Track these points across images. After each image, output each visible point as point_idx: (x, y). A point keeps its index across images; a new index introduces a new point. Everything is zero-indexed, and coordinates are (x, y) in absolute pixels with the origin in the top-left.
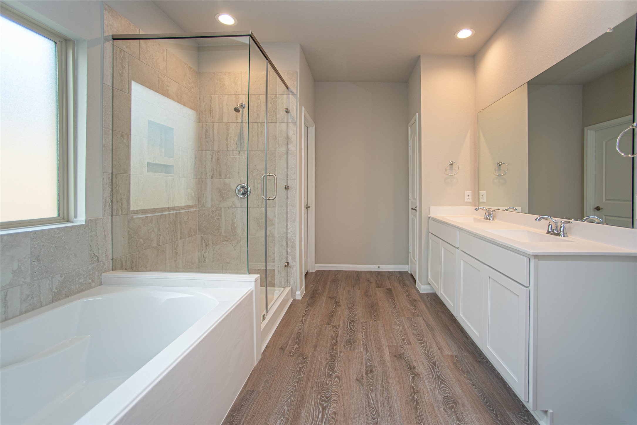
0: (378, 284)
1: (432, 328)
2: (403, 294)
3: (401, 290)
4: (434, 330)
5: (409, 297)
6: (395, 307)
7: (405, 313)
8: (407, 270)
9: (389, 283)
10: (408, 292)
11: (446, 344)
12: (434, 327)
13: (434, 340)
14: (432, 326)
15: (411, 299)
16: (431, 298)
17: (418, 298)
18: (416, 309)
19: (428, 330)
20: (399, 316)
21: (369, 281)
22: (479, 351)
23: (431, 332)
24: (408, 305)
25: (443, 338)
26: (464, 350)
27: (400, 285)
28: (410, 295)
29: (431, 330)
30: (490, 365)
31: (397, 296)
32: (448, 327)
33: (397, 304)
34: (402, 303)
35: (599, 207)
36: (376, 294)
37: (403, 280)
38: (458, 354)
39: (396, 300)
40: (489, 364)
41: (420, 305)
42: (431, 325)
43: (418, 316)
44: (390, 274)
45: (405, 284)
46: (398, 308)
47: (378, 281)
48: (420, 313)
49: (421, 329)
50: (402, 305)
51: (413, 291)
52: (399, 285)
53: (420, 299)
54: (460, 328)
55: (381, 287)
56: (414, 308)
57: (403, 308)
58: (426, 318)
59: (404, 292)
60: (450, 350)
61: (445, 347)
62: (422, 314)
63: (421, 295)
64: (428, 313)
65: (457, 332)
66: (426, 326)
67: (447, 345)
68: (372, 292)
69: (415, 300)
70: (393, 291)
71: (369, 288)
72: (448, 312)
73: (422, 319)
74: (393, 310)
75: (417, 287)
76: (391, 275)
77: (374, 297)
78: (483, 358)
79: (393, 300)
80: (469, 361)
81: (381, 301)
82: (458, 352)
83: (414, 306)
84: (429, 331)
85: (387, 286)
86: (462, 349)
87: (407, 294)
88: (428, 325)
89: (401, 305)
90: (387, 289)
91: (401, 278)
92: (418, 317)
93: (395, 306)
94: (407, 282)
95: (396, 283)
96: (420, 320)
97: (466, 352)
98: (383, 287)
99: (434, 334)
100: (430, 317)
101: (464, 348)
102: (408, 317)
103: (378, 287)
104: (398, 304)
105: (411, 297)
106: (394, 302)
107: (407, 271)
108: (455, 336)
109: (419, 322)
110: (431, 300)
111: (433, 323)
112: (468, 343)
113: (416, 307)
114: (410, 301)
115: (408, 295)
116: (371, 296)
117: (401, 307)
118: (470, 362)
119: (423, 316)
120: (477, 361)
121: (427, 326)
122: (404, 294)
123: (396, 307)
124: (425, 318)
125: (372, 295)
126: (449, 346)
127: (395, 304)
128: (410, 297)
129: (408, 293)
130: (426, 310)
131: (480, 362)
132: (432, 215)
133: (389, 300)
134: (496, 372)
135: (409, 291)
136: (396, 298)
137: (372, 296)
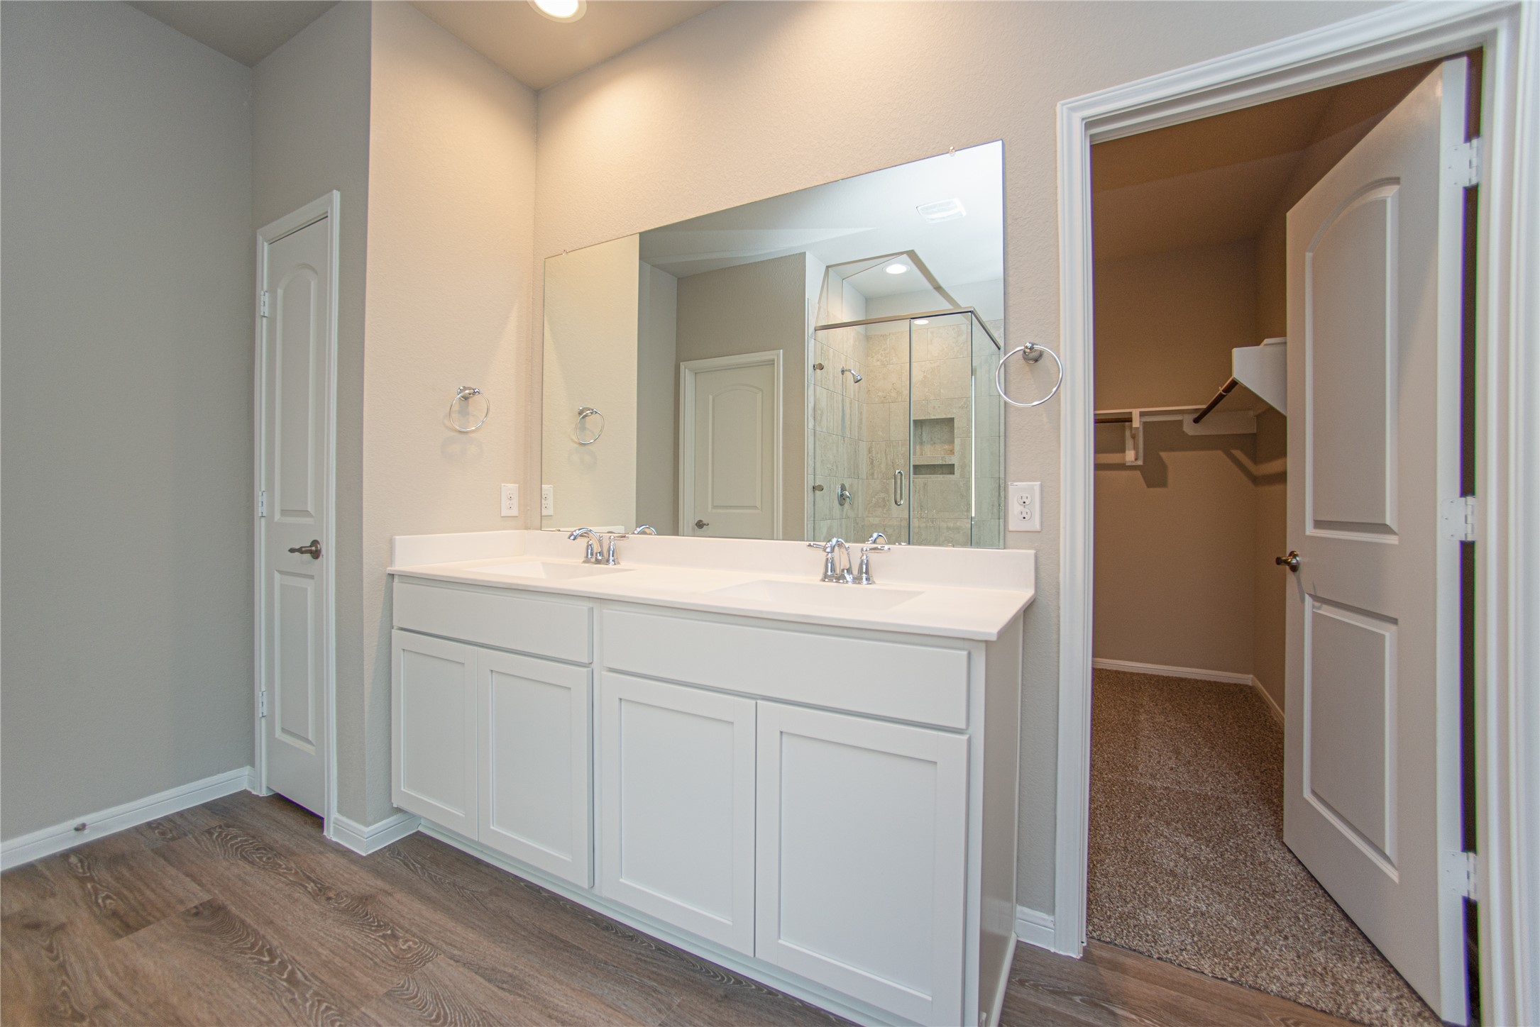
0: (115, 914)
1: (511, 975)
2: (289, 896)
3: (272, 882)
4: (527, 979)
5: (329, 899)
6: (292, 980)
7: (365, 980)
8: (245, 786)
9: (188, 879)
10: (309, 878)
11: (603, 1006)
12: (516, 968)
13: (556, 1018)
14: (506, 969)
15: (345, 902)
16: (419, 858)
17: (367, 882)
18: (394, 936)
19: (507, 994)
20: (342, 1013)
21: (36, 926)
22: (694, 962)
23: (520, 996)
24: (351, 934)
25: (574, 990)
26: (662, 991)
27: (252, 863)
28: (329, 888)
29: (515, 984)
30: (754, 987)
31: (270, 923)
32: (556, 937)
33: (293, 961)
34: (315, 944)
35: (701, 521)
36: (133, 974)
37: (253, 837)
38: (663, 1017)
39: (275, 943)
40: (749, 986)
41: (400, 907)
42: (502, 968)
43: (425, 960)
44: (163, 834)
45: (272, 849)
46: (313, 975)
47: (108, 897)
48: (423, 940)
49: (481, 1011)
50: (324, 952)
51: (329, 862)
52: (248, 867)
53: (380, 883)
54: (589, 920)
55: (149, 923)
56: (384, 937)
57: (337, 960)
58: (461, 949)
59: (293, 884)
60: (630, 1021)
61: (609, 1022)
62: (434, 941)
63: (374, 863)
64: (451, 924)
65: (593, 938)
66: (486, 984)
67: (610, 1011)
68: (101, 975)
69: (364, 899)
70: (233, 909)
71: (62, 967)
72: (508, 881)
73: (449, 965)
74: (293, 1000)
75: (334, 839)
76: (173, 839)
77: (134, 1000)
78: (723, 978)
79: (260, 953)
80: (706, 1018)
81: (190, 994)
82: (654, 1010)
83: (379, 926)
84: (511, 998)
85: (181, 902)
86: (655, 991)
87: (311, 886)
88: (490, 975)
89: (318, 955)
90: (196, 914)
91: (234, 831)
92: (429, 965)
93: (292, 973)
94: (278, 837)
95: (225, 864)
96: (444, 970)
97: (673, 991)
98: (164, 916)
99: (537, 999)
100: (472, 936)
101: (655, 980)
102: (385, 990)
103: (128, 928)
104: (298, 958)
105: (338, 895)
106: (272, 961)
107: (245, 793)
108: (601, 956)
109: (448, 983)
110: (423, 867)
111: (497, 954)
112: (649, 953)
113: (386, 925)
114: (343, 911)
115: (322, 891)
116: (104, 1005)
117: (325, 964)
118: (710, 1017)
119: (444, 946)
120: (720, 999)
121: (490, 981)
122: (296, 895)
123: (299, 975)
124: (456, 952)
125: (109, 994)
126: (616, 1009)
127: (283, 965)
128: (331, 894)
129: (313, 881)
130: (439, 917)
131: (726, 996)
132: (401, 565)
133: (239, 966)
134: (780, 996)
135: (313, 871)
136: (268, 933)
137: (115, 999)
